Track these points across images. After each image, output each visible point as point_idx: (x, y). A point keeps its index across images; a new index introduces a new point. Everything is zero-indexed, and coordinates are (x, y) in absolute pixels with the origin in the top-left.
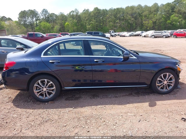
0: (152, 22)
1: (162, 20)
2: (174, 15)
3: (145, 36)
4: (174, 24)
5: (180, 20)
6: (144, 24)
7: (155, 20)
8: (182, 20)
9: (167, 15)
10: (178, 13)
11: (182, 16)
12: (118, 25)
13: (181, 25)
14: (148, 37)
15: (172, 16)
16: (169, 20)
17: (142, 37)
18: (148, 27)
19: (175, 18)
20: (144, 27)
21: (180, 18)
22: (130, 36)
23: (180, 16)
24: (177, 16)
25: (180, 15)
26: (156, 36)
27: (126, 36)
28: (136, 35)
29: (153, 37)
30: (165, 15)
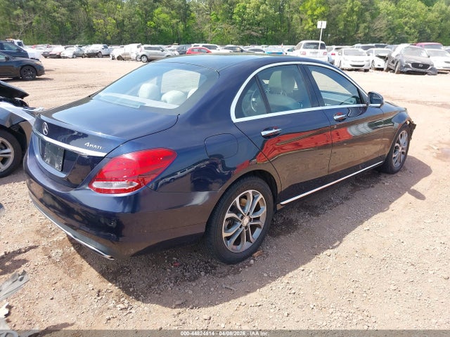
0: (114, 21)
1: (137, 20)
2: (160, 9)
3: (120, 58)
4: (162, 30)
5: (174, 21)
6: (94, 25)
7: (121, 18)
8: (177, 23)
9: (146, 7)
10: (166, 6)
11: (177, 14)
12: (21, 23)
13: (177, 33)
14: (129, 59)
15: (156, 11)
16: (152, 20)
17: (113, 59)
18: (107, 35)
19: (163, 16)
20: (97, 33)
21: (173, 17)
22: (76, 55)
23: (172, 12)
24: (167, 13)
25: (172, 10)
26: (150, 57)
27: (64, 57)
28: (91, 55)
29: (144, 59)
30: (141, 8)
